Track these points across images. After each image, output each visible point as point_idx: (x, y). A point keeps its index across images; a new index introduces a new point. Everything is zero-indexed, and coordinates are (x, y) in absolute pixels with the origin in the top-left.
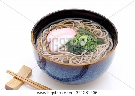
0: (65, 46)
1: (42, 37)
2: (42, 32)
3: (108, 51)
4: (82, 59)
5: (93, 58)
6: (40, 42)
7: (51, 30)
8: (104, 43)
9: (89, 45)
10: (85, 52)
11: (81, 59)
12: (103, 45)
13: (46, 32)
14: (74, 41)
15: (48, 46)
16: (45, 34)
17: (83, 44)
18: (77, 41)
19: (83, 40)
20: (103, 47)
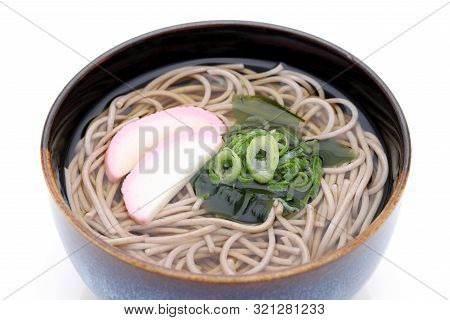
0: (190, 188)
1: (86, 157)
2: (83, 135)
3: (373, 190)
4: (272, 239)
5: (315, 229)
6: (82, 183)
7: (118, 122)
8: (349, 159)
9: (288, 175)
10: (280, 209)
11: (267, 240)
12: (345, 167)
13: (98, 135)
15: (119, 196)
16: (96, 141)
17: (264, 174)
18: (237, 161)
19: (262, 155)
20: (347, 175)
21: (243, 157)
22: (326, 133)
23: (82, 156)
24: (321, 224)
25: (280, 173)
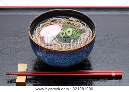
0: (56, 38)
1: (36, 34)
2: (35, 30)
3: (90, 37)
4: (72, 46)
5: (79, 44)
6: (36, 38)
7: (41, 28)
8: (85, 32)
9: (74, 35)
10: (73, 40)
12: (85, 34)
13: (38, 30)
14: (63, 34)
15: (43, 40)
16: (38, 31)
17: (70, 35)
18: (65, 33)
19: (69, 32)
20: (85, 35)
21: (66, 32)
22: (80, 28)
23: (35, 34)
24: (80, 43)
25: (72, 35)
